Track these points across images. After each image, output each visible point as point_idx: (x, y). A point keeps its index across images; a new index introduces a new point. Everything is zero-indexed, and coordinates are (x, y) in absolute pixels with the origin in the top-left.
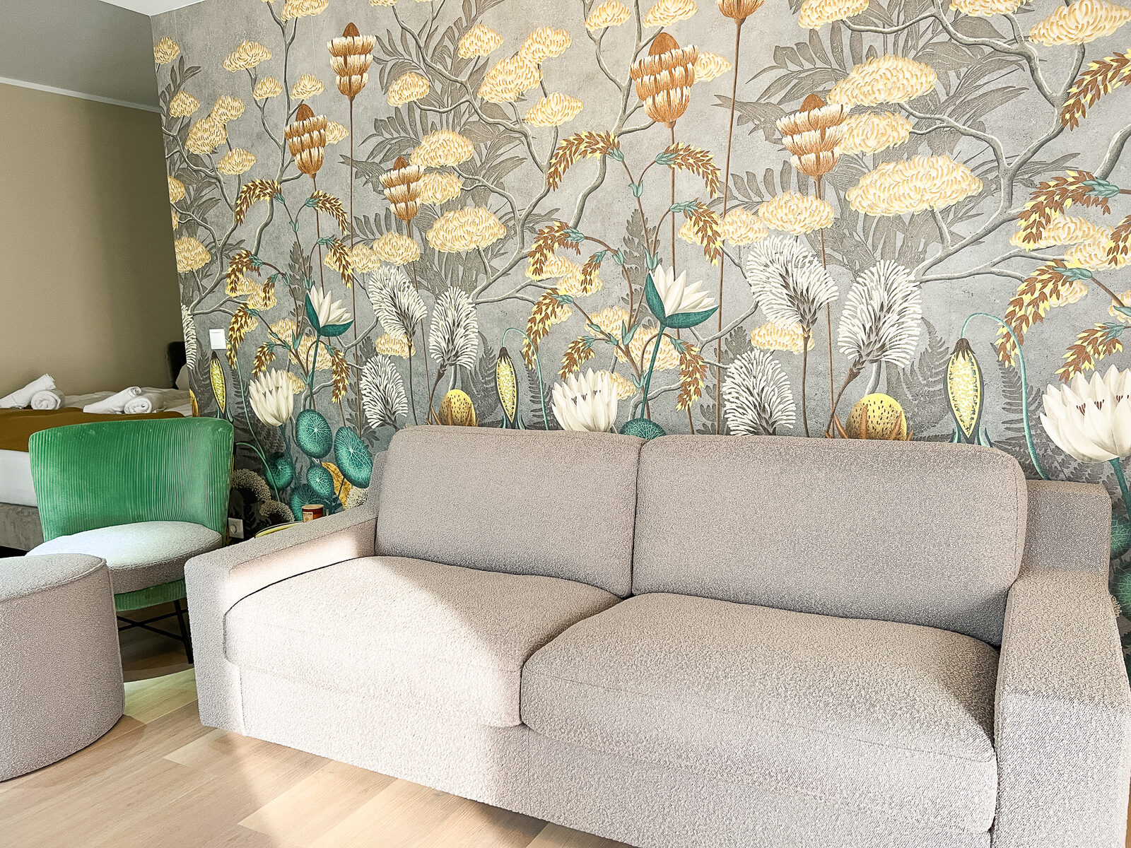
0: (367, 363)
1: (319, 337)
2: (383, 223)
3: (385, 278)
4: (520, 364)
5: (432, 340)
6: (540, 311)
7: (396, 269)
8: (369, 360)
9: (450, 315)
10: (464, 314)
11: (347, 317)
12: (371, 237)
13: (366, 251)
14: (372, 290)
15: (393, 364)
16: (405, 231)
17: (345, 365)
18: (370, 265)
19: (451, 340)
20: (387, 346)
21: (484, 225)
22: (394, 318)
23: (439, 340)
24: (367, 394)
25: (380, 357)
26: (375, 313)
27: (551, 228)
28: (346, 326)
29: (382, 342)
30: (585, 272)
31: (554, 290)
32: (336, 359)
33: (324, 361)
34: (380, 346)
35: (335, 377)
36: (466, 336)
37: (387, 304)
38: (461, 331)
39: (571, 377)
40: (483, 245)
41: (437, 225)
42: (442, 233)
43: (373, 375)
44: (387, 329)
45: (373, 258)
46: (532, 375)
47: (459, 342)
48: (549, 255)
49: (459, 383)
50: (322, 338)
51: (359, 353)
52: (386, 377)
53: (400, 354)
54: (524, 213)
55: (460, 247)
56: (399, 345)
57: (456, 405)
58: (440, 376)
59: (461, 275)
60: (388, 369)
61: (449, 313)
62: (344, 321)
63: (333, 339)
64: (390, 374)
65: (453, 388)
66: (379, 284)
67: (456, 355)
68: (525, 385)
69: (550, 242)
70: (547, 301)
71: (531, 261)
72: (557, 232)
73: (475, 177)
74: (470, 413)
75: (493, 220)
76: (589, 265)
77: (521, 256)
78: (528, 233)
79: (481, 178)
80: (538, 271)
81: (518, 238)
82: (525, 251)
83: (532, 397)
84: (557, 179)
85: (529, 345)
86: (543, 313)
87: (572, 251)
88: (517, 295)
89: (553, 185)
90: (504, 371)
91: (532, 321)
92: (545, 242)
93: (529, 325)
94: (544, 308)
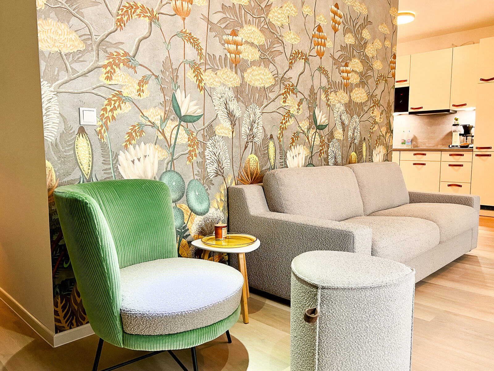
0: (210, 140)
1: (180, 123)
3: (222, 93)
5: (243, 129)
7: (228, 89)
8: (211, 138)
9: (252, 117)
11: (199, 112)
13: (213, 74)
14: (215, 98)
15: (224, 141)
17: (197, 141)
18: (215, 83)
19: (251, 130)
20: (221, 131)
21: (267, 77)
22: (226, 115)
23: (246, 129)
25: (217, 136)
26: (216, 111)
28: (199, 117)
29: (219, 128)
32: (191, 137)
33: (183, 138)
34: (217, 130)
35: (189, 148)
36: (258, 128)
37: (222, 107)
40: (266, 86)
43: (212, 147)
44: (222, 121)
47: (255, 130)
50: (182, 123)
51: (205, 134)
52: (220, 148)
53: (227, 135)
55: (258, 84)
56: (227, 131)
57: (252, 162)
58: (246, 147)
59: (257, 98)
60: (221, 143)
61: (251, 116)
62: (196, 114)
63: (190, 125)
64: (222, 146)
65: (251, 154)
67: (254, 137)
68: (278, 151)
69: (289, 90)
70: (287, 115)
71: (282, 97)
72: (291, 87)
73: (265, 54)
74: (257, 166)
75: (270, 75)
76: (300, 102)
77: (279, 94)
78: (282, 85)
79: (267, 55)
80: (284, 102)
81: (279, 86)
82: (281, 92)
83: (280, 156)
84: (292, 66)
85: (280, 134)
86: (285, 120)
87: (295, 96)
88: (277, 111)
89: (290, 68)
90: (271, 145)
91: (282, 123)
92: (287, 90)
93: (281, 125)
94: (286, 118)
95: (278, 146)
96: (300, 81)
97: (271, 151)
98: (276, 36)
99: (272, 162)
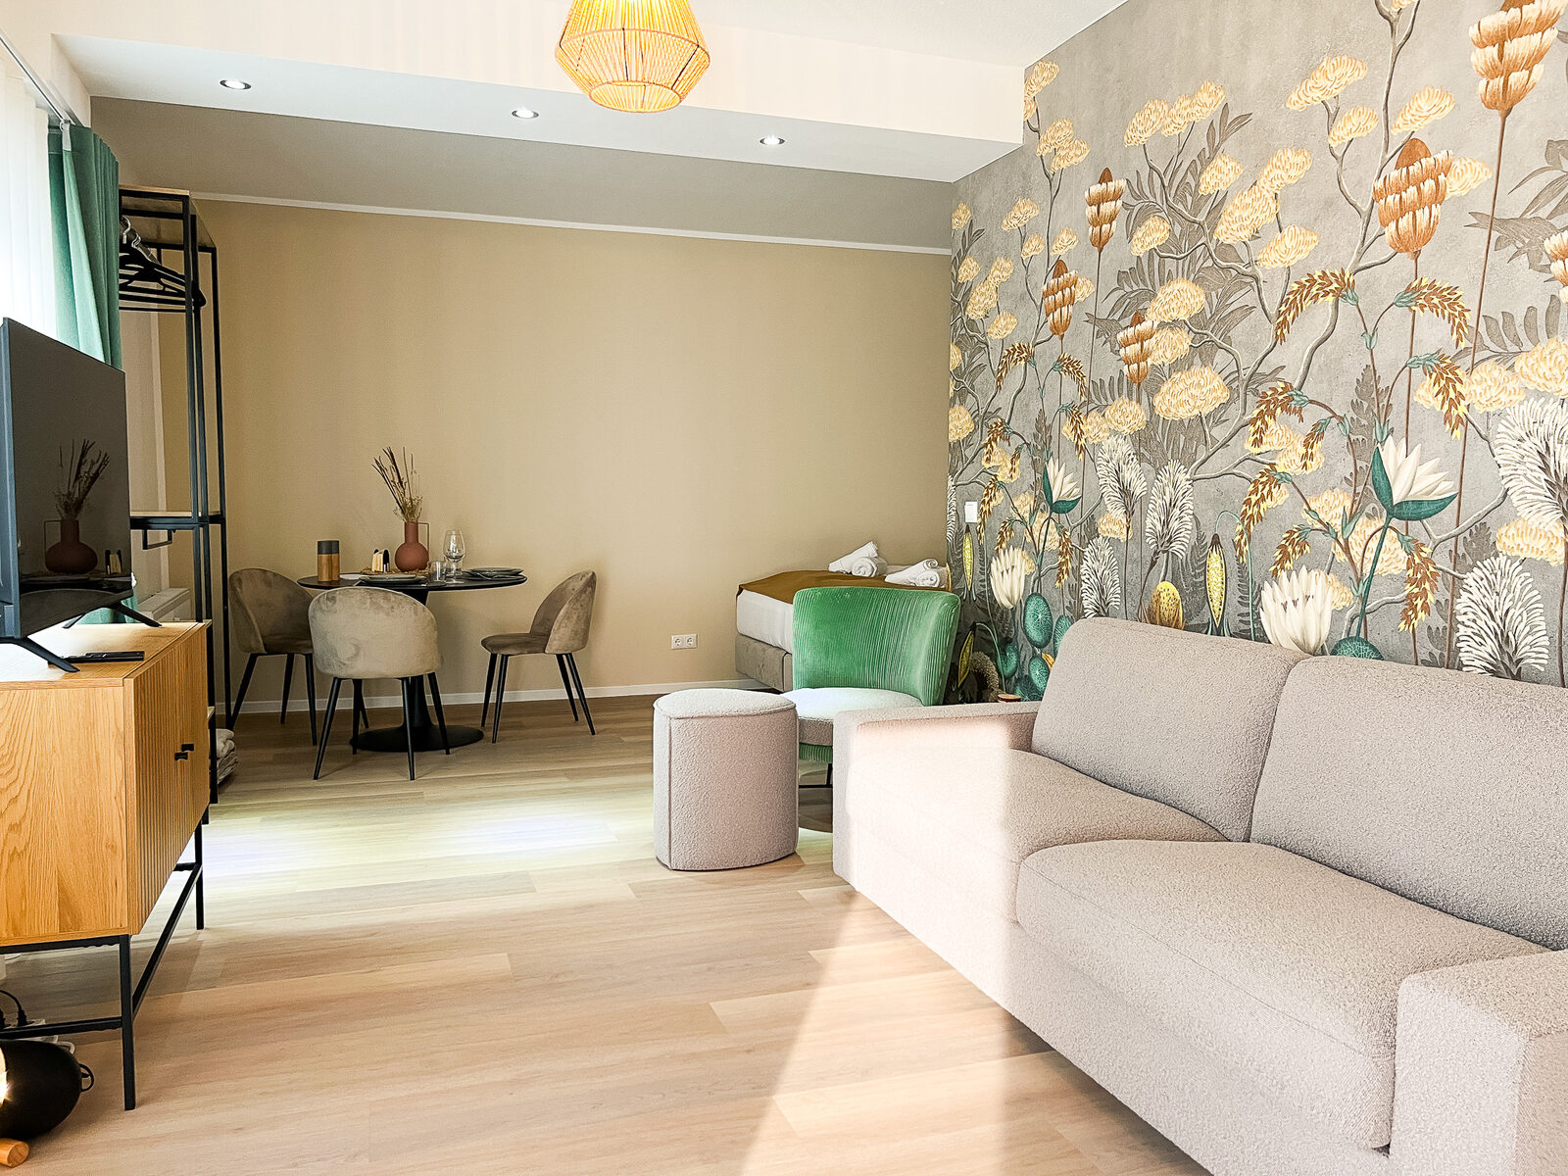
0: (1089, 545)
2: (1116, 387)
4: (1231, 554)
5: (1149, 522)
6: (1255, 491)
8: (1091, 542)
9: (1167, 493)
10: (1181, 492)
11: (1076, 493)
12: (1104, 403)
14: (1101, 462)
15: (1111, 548)
16: (1134, 397)
19: (1166, 523)
21: (1208, 388)
23: (1155, 521)
24: (1086, 581)
25: (1101, 539)
26: (1101, 489)
27: (1274, 389)
28: (1075, 503)
30: (1307, 445)
31: (1272, 465)
36: (1181, 518)
38: (1177, 511)
39: (1283, 574)
40: (1206, 411)
41: (1164, 389)
42: (1168, 397)
44: (1109, 507)
45: (1104, 426)
46: (1242, 568)
47: (1174, 525)
48: (1270, 422)
49: (1170, 574)
51: (1083, 533)
54: (1249, 372)
55: (1184, 413)
57: (1164, 600)
58: (1153, 564)
59: (1181, 447)
60: (1107, 553)
61: (1167, 489)
65: (1164, 580)
66: (1107, 456)
67: (1170, 541)
68: (1234, 582)
69: (1272, 406)
70: (1264, 479)
71: (1252, 429)
72: (1281, 394)
73: (1205, 332)
74: (1177, 611)
75: (1217, 381)
76: (1311, 435)
77: (1241, 423)
78: (1250, 396)
79: (1209, 333)
80: (1257, 442)
81: (1240, 402)
82: (1247, 418)
83: (1240, 597)
84: (1285, 331)
85: (1242, 533)
86: (1260, 494)
87: (1295, 418)
88: (1235, 471)
89: (1280, 338)
90: (1214, 562)
91: (1248, 502)
92: (1267, 407)
93: (1244, 508)
94: (1261, 487)
95: (1233, 566)
96: (1313, 369)
97: (1215, 579)
98: (1234, 273)
99: (1217, 610)
